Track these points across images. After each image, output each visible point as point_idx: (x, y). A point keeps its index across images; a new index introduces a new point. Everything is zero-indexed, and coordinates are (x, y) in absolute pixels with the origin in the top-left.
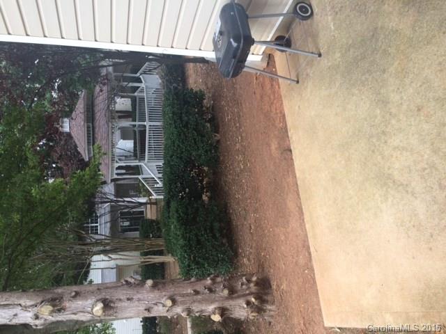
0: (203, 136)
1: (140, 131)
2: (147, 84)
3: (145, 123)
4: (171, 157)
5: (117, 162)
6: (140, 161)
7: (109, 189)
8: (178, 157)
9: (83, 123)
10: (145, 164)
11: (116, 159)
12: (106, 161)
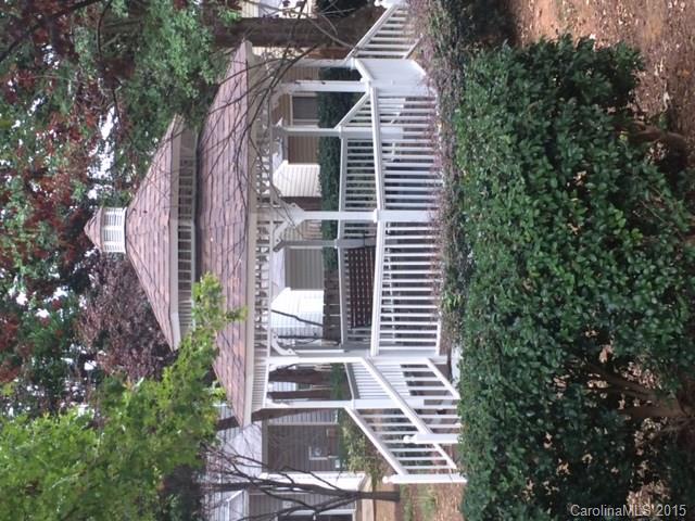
0: (650, 230)
1: (351, 253)
2: (380, 85)
3: (371, 216)
4: (509, 321)
5: (274, 353)
6: (348, 349)
7: (247, 443)
8: (538, 322)
9: (165, 220)
10: (371, 362)
11: (272, 342)
12: (239, 349)
